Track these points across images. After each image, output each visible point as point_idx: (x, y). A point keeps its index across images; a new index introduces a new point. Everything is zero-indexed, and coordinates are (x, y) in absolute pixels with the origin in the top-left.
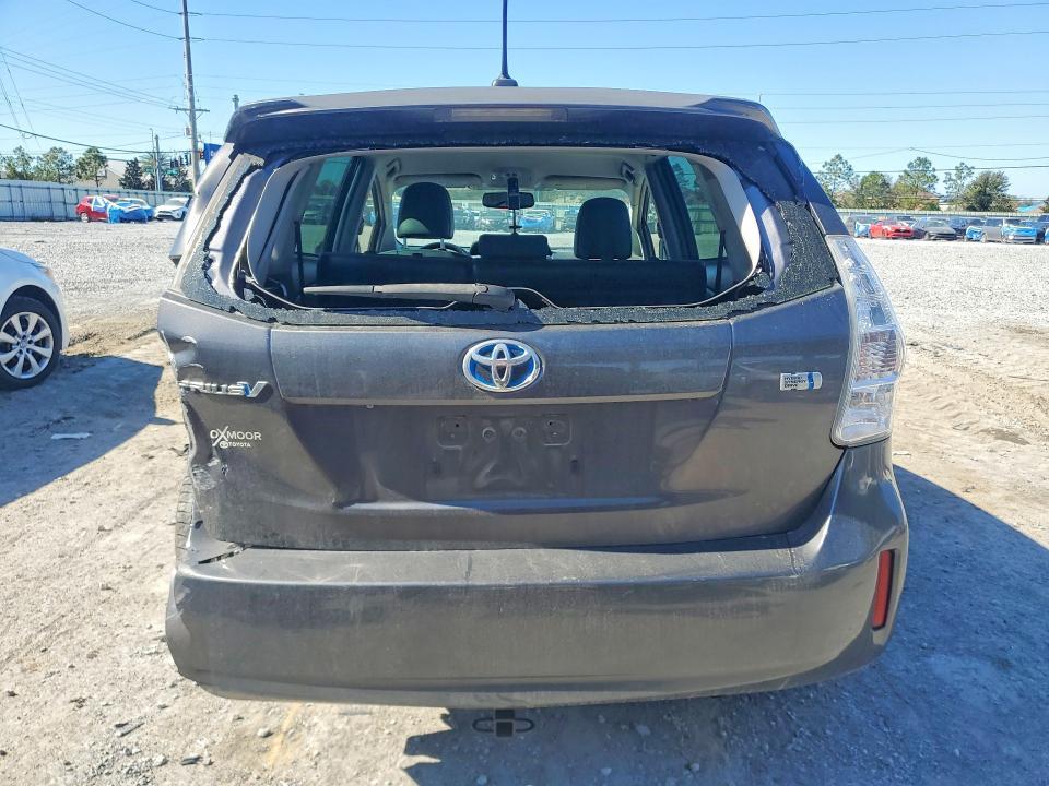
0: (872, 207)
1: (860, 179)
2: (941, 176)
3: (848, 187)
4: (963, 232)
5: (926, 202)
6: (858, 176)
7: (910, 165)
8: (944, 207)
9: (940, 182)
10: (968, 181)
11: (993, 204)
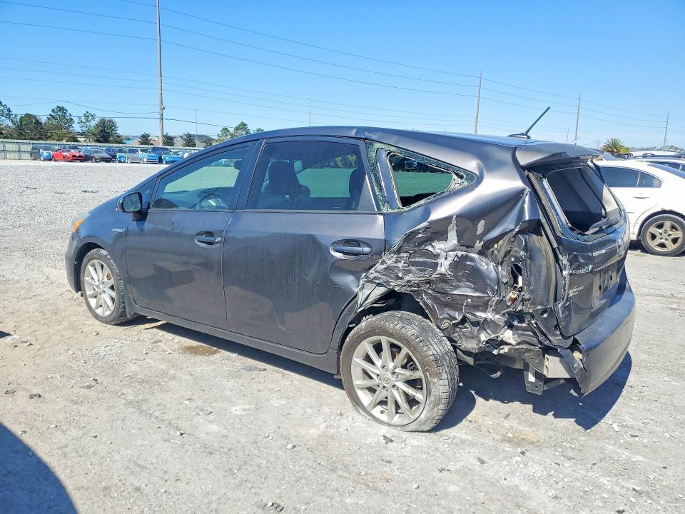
0: (32, 139)
1: (18, 118)
2: (76, 120)
3: (10, 124)
4: (114, 157)
5: (69, 136)
6: (16, 116)
7: (53, 111)
8: (82, 139)
9: (76, 123)
10: (93, 123)
11: (111, 139)
